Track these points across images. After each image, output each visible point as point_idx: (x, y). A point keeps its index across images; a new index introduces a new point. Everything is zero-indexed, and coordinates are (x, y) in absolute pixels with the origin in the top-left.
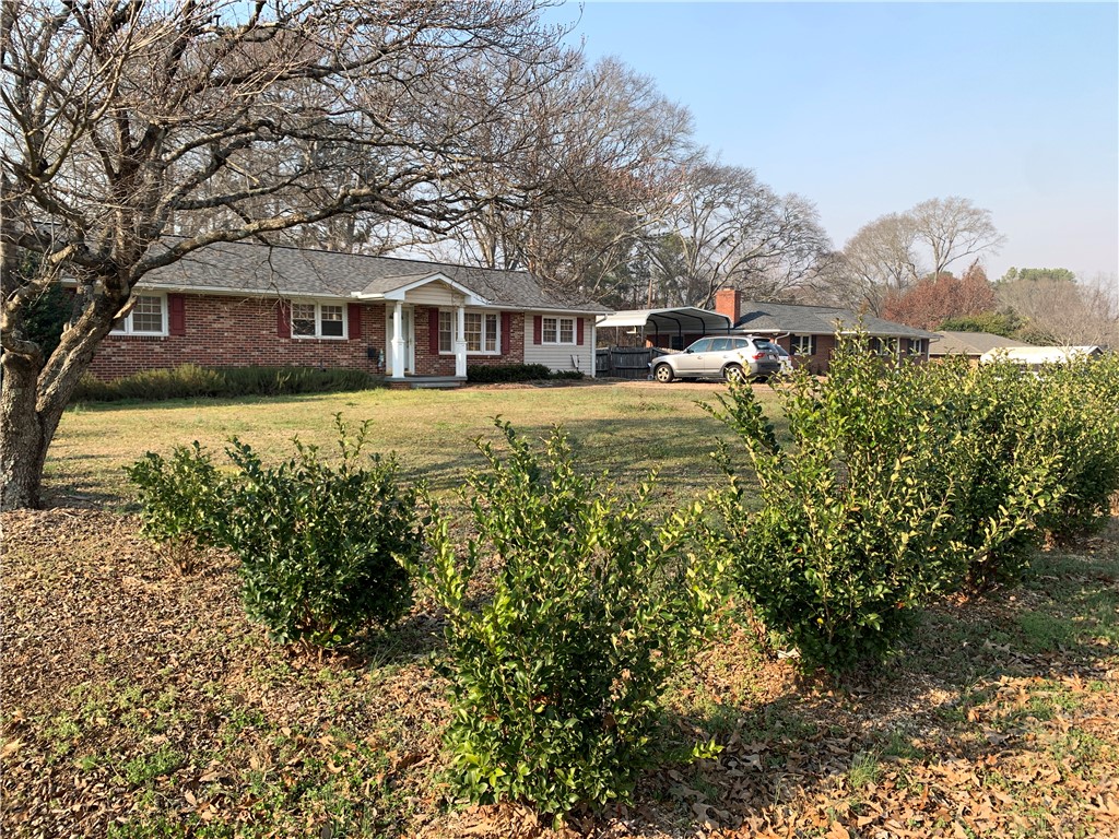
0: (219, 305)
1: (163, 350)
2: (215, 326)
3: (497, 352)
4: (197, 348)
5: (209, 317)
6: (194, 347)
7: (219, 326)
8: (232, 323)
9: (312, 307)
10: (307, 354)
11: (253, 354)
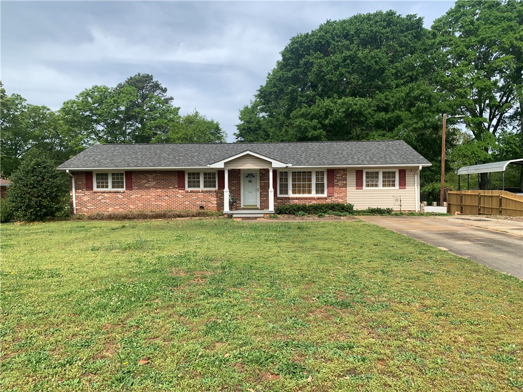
0: (148, 175)
1: (122, 197)
2: (146, 185)
3: (325, 195)
4: (138, 195)
5: (143, 181)
6: (136, 195)
7: (148, 185)
8: (154, 184)
9: (198, 174)
10: (193, 198)
11: (165, 198)
